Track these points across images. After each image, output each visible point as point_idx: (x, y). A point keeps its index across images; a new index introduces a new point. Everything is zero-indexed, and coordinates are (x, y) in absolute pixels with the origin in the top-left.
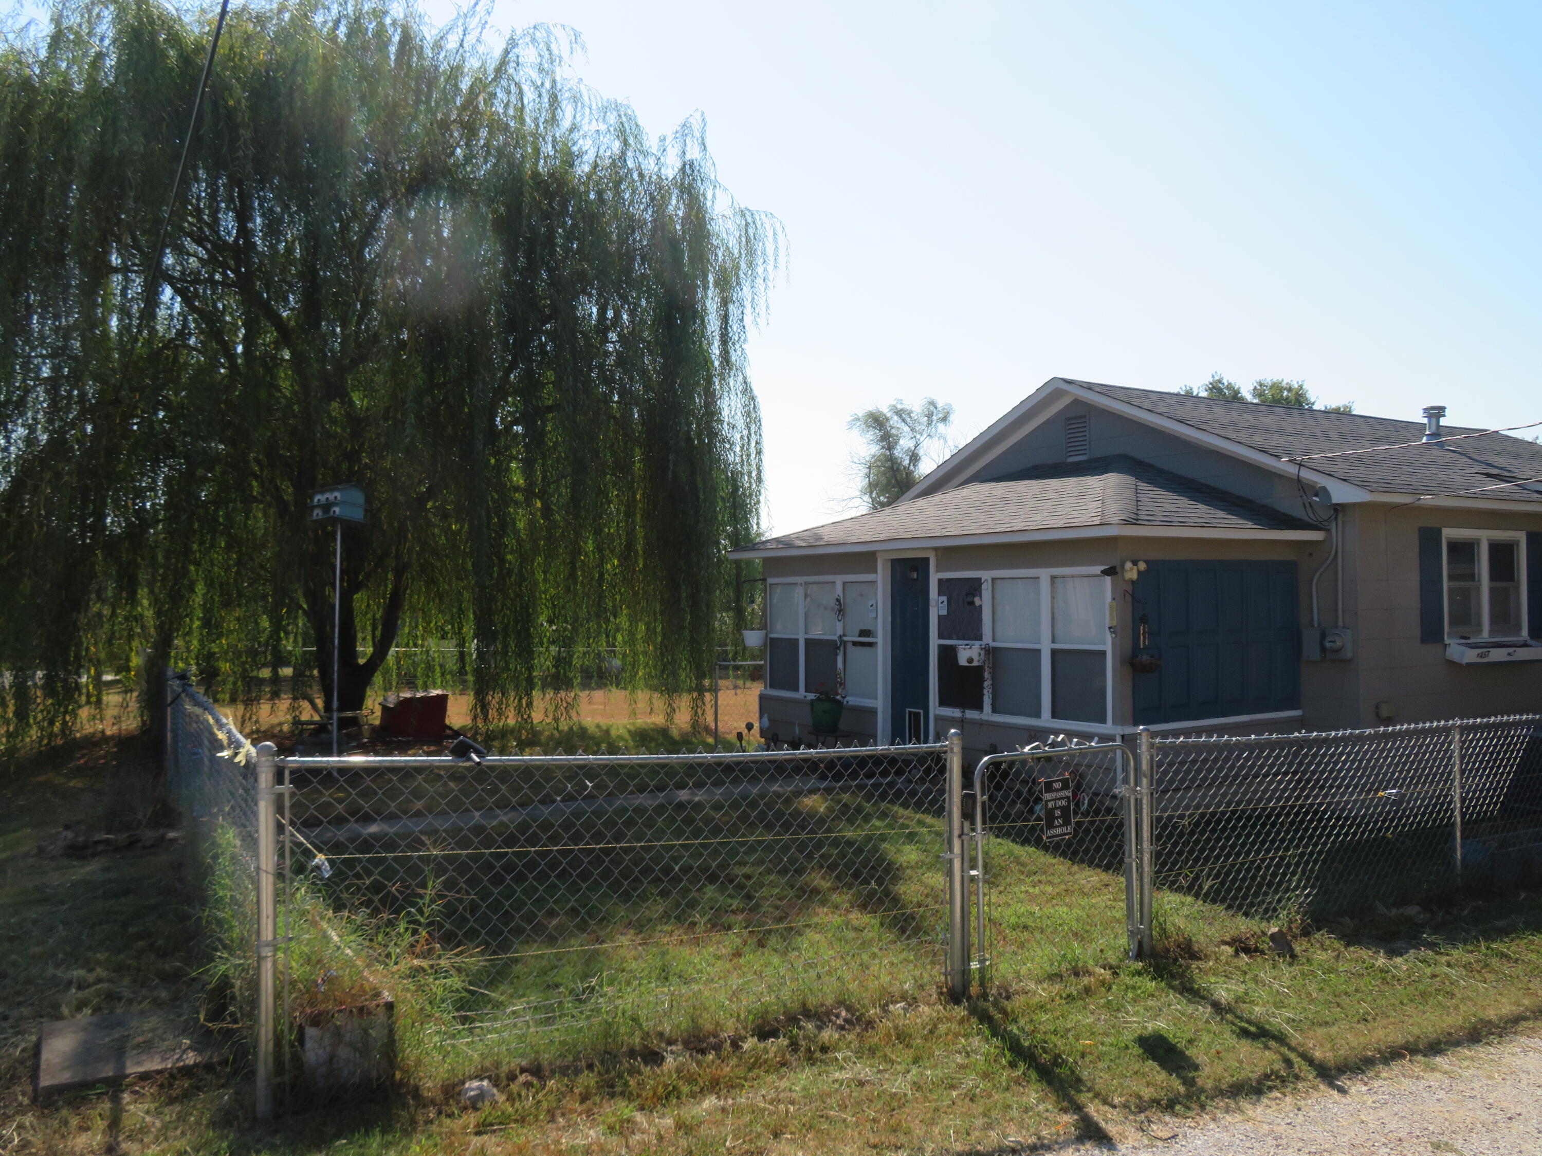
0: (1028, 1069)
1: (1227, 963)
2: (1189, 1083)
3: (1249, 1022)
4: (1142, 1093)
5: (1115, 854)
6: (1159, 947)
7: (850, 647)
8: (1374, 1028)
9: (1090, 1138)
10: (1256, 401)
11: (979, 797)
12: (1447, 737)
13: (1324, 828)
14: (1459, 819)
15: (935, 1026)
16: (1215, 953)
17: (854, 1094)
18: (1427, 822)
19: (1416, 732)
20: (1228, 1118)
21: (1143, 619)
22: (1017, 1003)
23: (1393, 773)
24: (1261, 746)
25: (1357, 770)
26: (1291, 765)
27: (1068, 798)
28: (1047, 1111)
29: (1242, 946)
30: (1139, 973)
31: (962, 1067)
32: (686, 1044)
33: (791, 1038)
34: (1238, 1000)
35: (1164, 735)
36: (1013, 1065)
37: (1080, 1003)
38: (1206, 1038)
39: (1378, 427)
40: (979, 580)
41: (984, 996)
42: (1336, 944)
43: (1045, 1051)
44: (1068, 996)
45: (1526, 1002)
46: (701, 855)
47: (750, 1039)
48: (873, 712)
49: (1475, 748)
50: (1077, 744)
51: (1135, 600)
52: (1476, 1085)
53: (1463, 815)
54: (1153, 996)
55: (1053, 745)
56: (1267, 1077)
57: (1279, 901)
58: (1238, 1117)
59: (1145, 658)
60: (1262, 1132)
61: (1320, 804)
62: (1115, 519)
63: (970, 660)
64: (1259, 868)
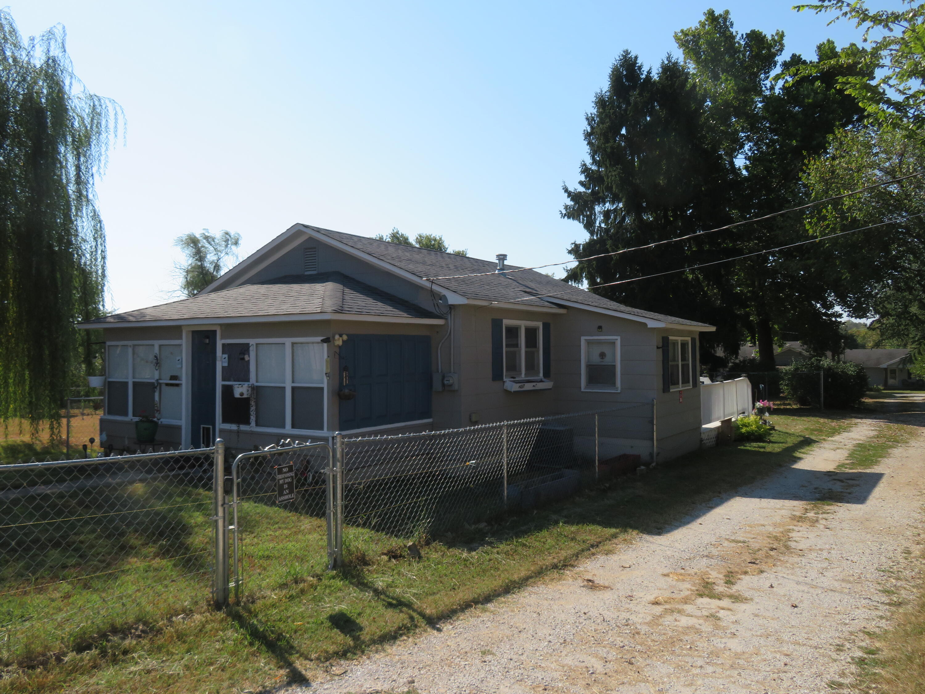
0: (261, 645)
1: (384, 566)
2: (356, 639)
3: (393, 598)
4: (329, 649)
5: (321, 508)
6: (347, 560)
7: (164, 387)
8: (458, 593)
9: (295, 682)
10: (418, 246)
11: (235, 480)
12: (500, 431)
13: (438, 484)
14: (506, 475)
15: (204, 626)
16: (378, 560)
17: (143, 680)
18: (490, 477)
19: (485, 429)
20: (377, 656)
21: (345, 369)
22: (259, 604)
23: (474, 452)
24: (404, 440)
25: (455, 451)
26: (420, 450)
27: (292, 477)
28: (270, 669)
29: (393, 555)
30: (333, 578)
31: (219, 650)
32: (20, 664)
33: (101, 648)
34: (389, 586)
35: (350, 437)
36: (251, 644)
37: (298, 599)
38: (368, 611)
39: (475, 264)
40: (248, 344)
41: (238, 603)
42: (443, 548)
43: (273, 632)
44: (290, 596)
45: (532, 569)
46: (48, 530)
47: (70, 654)
48: (179, 428)
49: (514, 436)
50: (298, 444)
51: (341, 358)
52: (506, 616)
53: (508, 472)
54: (341, 590)
55: (283, 446)
56: (400, 628)
57: (414, 527)
58: (382, 654)
59: (346, 391)
60: (395, 660)
61: (436, 471)
62: (329, 310)
63: (242, 394)
64: (403, 509)
